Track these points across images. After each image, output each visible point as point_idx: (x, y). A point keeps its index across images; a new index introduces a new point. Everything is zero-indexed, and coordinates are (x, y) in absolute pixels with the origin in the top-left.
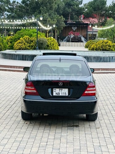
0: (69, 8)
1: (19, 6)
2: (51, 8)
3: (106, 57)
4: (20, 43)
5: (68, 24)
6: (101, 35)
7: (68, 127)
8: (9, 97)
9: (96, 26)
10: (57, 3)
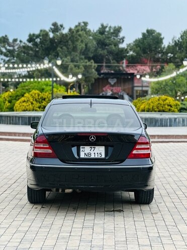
0: (103, 49)
1: (24, 47)
2: (75, 49)
3: (165, 119)
4: (24, 101)
5: (103, 74)
6: (156, 90)
7: (106, 213)
8: (7, 174)
9: (147, 77)
10: (84, 41)
